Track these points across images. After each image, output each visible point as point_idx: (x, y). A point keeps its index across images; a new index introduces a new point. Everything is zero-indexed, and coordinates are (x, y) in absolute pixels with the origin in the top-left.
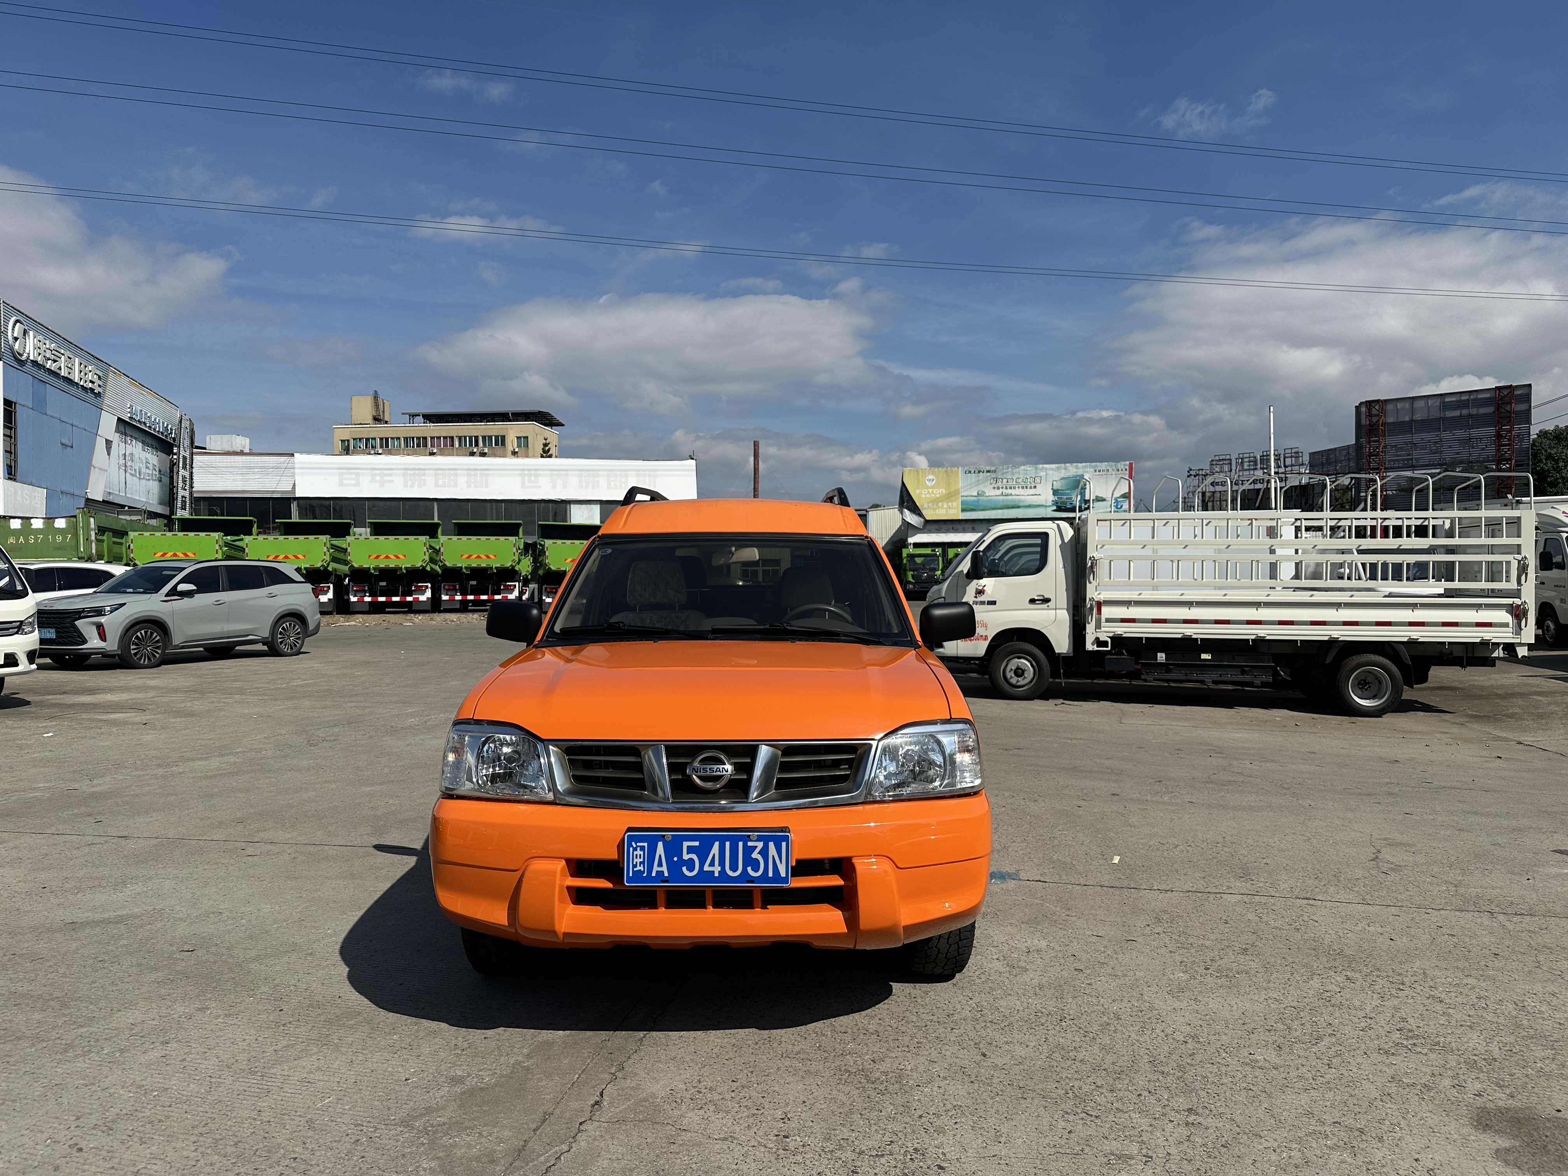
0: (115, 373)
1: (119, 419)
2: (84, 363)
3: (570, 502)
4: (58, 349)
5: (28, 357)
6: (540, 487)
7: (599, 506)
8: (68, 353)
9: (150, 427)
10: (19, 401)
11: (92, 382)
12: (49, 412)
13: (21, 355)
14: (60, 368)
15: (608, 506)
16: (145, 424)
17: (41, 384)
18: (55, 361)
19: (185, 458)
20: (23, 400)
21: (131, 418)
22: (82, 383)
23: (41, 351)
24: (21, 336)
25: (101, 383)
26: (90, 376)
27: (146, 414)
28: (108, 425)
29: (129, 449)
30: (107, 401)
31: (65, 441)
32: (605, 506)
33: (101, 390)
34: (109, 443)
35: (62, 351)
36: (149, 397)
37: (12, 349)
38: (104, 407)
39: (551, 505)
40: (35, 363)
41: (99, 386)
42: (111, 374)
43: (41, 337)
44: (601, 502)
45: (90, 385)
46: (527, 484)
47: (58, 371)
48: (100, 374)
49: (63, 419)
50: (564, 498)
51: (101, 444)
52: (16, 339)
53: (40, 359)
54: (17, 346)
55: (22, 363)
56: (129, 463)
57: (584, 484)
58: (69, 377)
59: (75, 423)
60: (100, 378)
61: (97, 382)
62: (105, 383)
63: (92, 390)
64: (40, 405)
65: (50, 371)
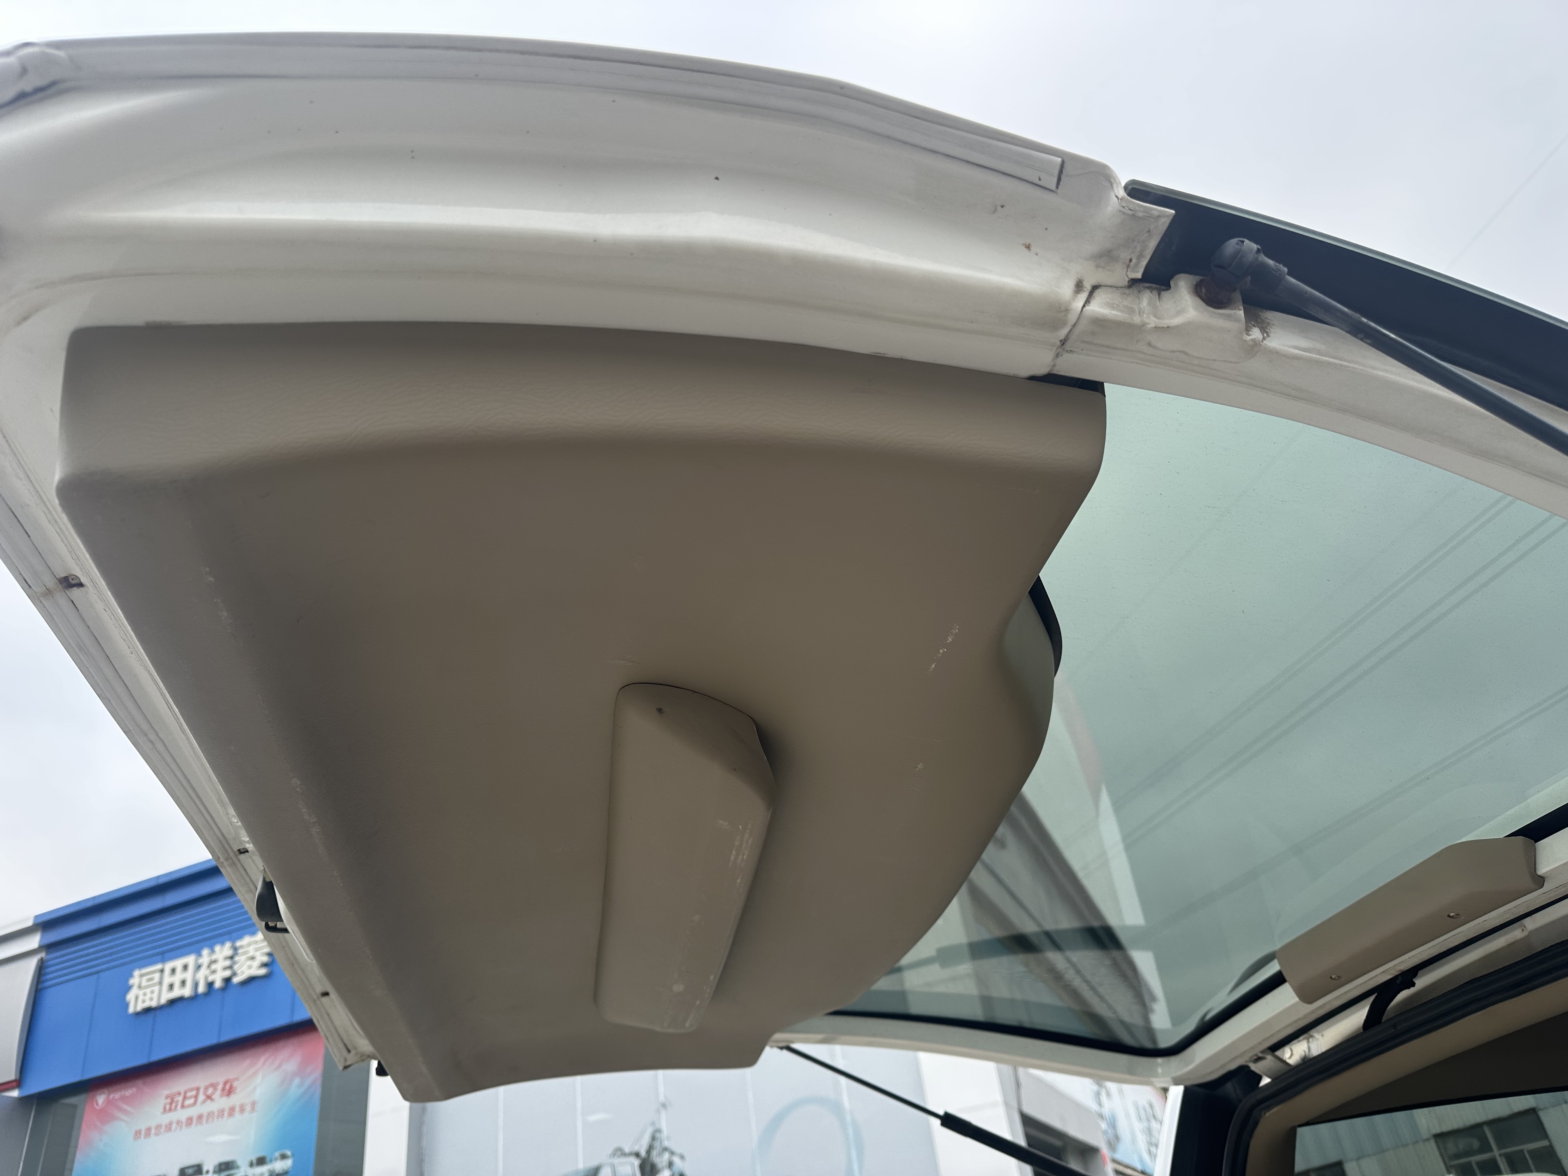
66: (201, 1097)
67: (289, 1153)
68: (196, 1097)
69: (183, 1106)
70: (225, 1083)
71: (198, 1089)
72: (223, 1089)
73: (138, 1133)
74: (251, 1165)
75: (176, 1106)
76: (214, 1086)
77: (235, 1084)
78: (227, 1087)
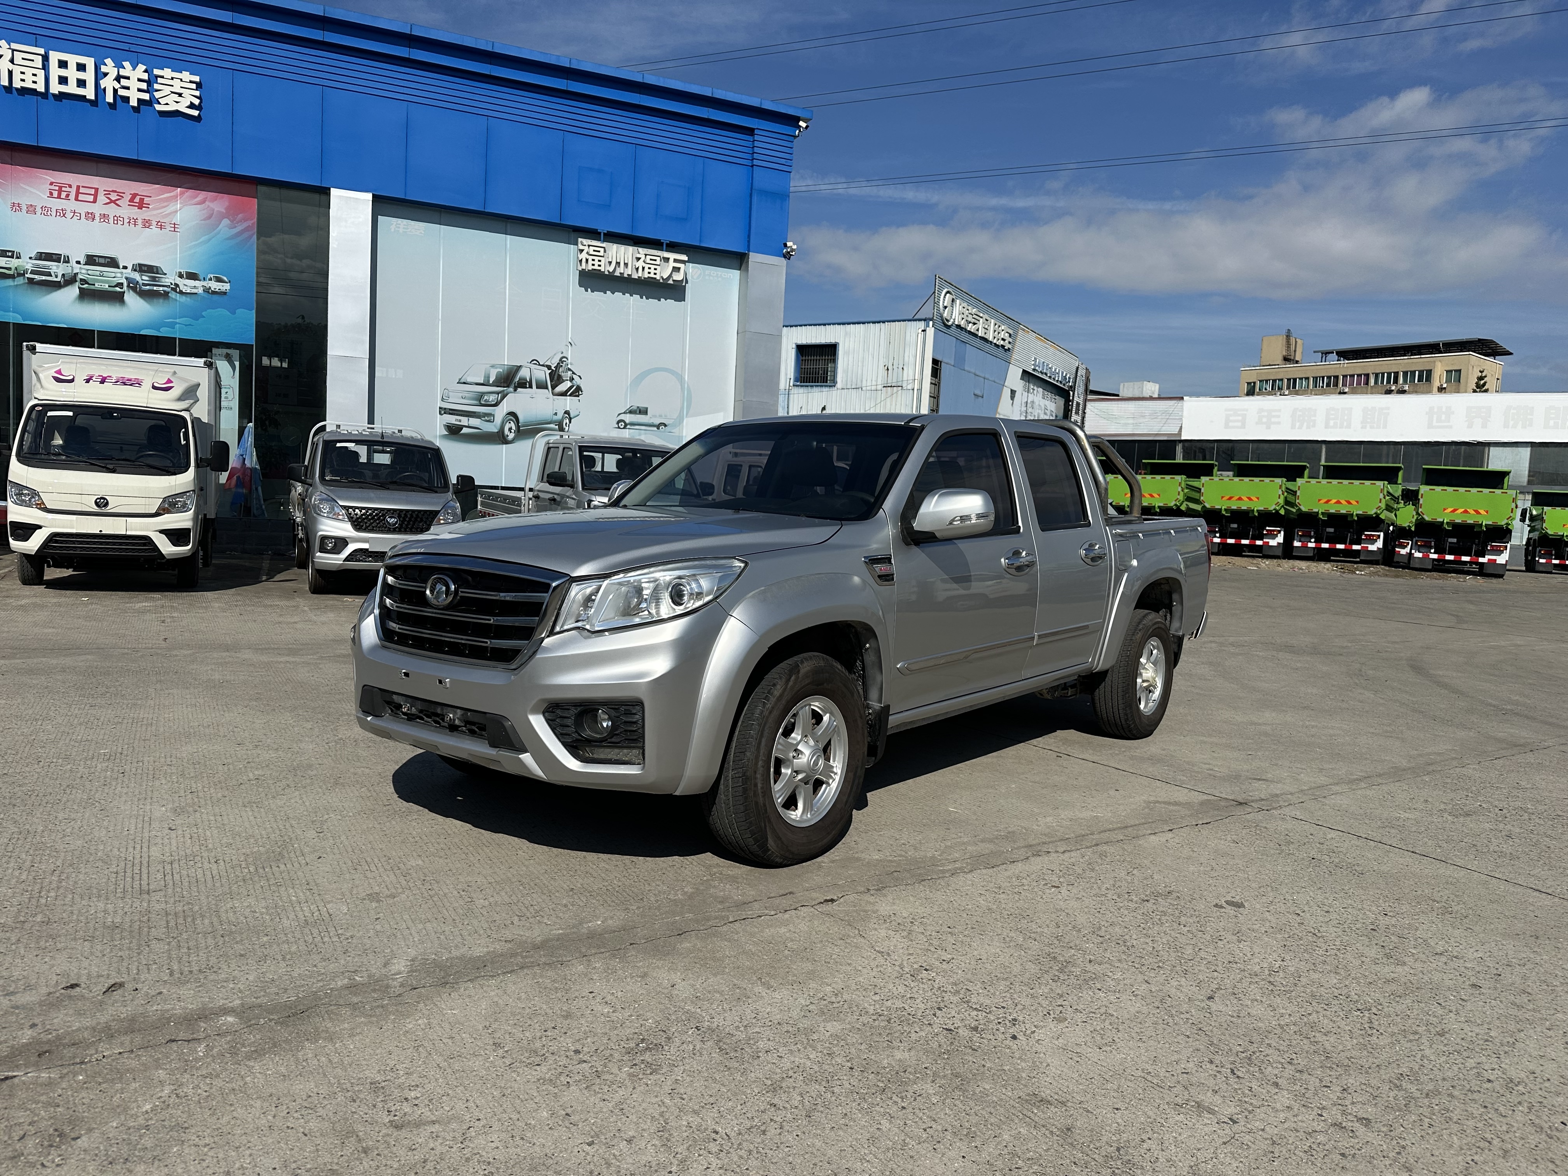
0: (1024, 330)
1: (1024, 371)
2: (998, 324)
3: (1489, 444)
4: (978, 313)
5: (953, 323)
6: (1451, 427)
7: (1529, 449)
8: (986, 316)
9: (1050, 377)
10: (945, 360)
11: (1003, 340)
12: (966, 368)
13: (948, 321)
14: (978, 330)
15: (1543, 449)
16: (1046, 374)
17: (963, 345)
18: (974, 324)
19: (1078, 404)
20: (947, 360)
21: (1034, 370)
22: (995, 341)
23: (964, 316)
24: (949, 305)
25: (1011, 340)
26: (1002, 335)
27: (1048, 365)
28: (1014, 378)
29: (1031, 397)
30: (1015, 356)
31: (978, 392)
32: (1539, 449)
33: (1010, 346)
34: (1013, 392)
35: (981, 315)
36: (1052, 349)
37: (942, 317)
38: (1013, 361)
39: (1463, 447)
40: (958, 326)
41: (1010, 343)
42: (1020, 332)
43: (965, 305)
44: (1532, 444)
45: (1002, 343)
46: (1435, 424)
47: (976, 332)
48: (1011, 332)
49: (978, 373)
50: (1481, 440)
51: (1006, 393)
52: (946, 307)
53: (963, 323)
54: (945, 315)
55: (948, 327)
56: (1030, 410)
57: (1511, 423)
58: (985, 336)
59: (987, 376)
60: (1010, 335)
61: (1008, 339)
62: (1015, 340)
63: (1003, 346)
64: (960, 362)
65: (970, 332)
66: (102, 198)
67: (225, 279)
68: (95, 196)
69: (77, 199)
70: (134, 196)
71: (97, 190)
72: (131, 200)
73: (16, 207)
74: (181, 276)
75: (68, 196)
76: (121, 195)
77: (146, 200)
78: (137, 200)
